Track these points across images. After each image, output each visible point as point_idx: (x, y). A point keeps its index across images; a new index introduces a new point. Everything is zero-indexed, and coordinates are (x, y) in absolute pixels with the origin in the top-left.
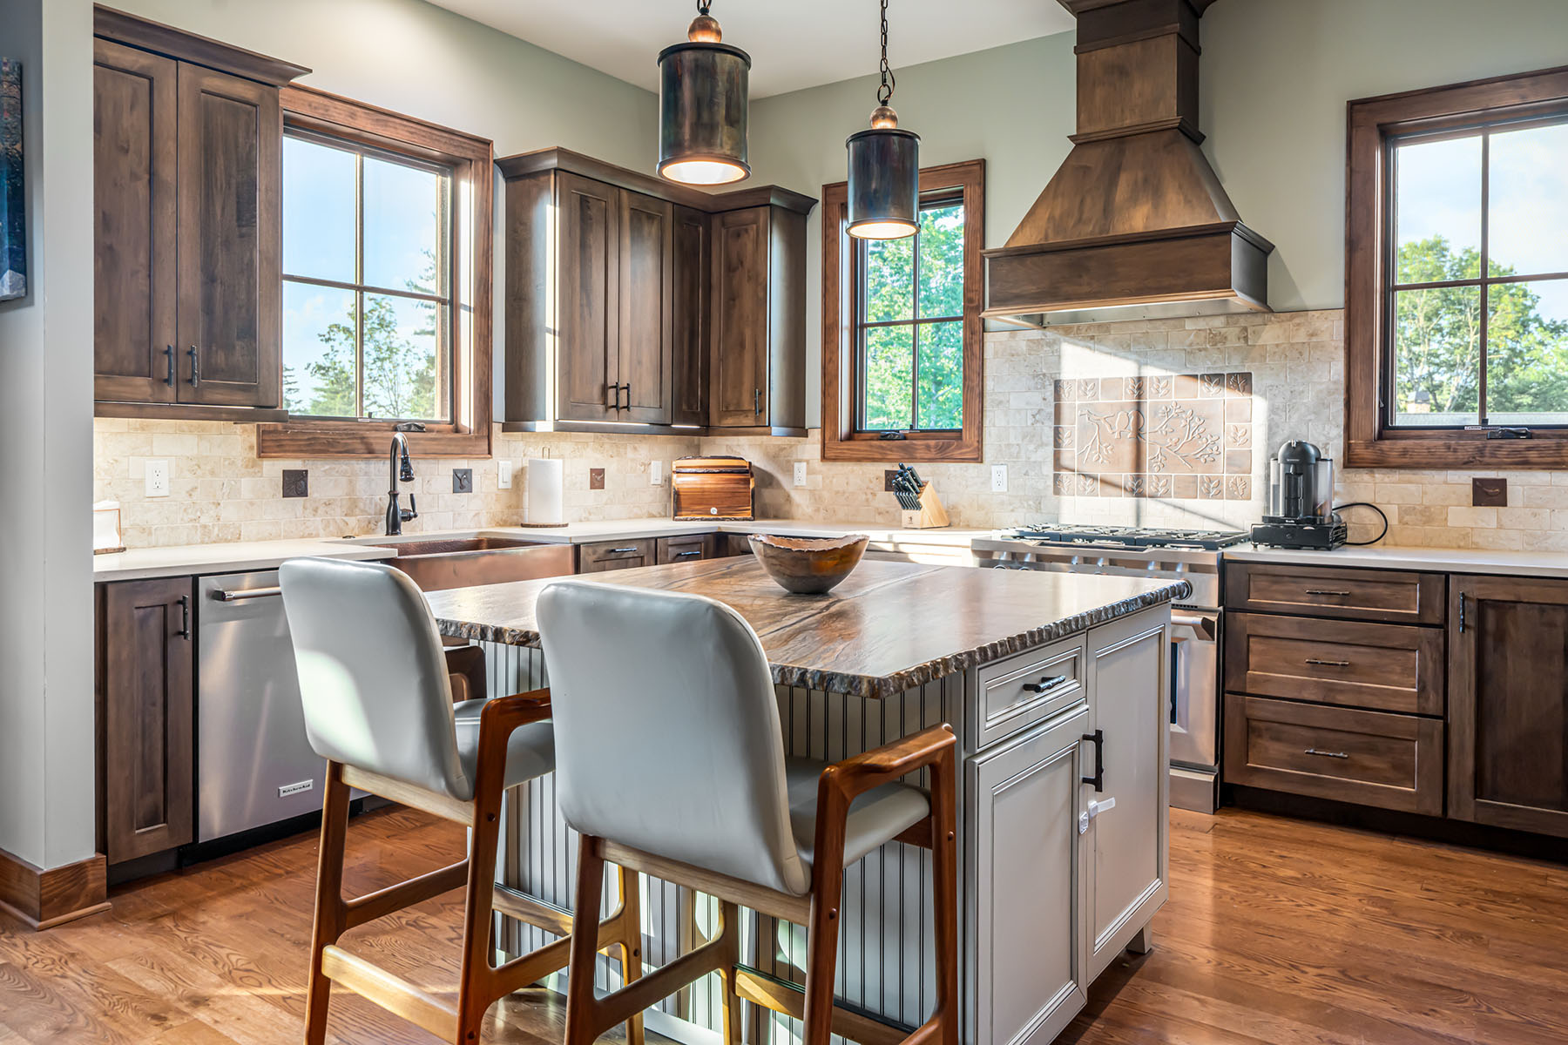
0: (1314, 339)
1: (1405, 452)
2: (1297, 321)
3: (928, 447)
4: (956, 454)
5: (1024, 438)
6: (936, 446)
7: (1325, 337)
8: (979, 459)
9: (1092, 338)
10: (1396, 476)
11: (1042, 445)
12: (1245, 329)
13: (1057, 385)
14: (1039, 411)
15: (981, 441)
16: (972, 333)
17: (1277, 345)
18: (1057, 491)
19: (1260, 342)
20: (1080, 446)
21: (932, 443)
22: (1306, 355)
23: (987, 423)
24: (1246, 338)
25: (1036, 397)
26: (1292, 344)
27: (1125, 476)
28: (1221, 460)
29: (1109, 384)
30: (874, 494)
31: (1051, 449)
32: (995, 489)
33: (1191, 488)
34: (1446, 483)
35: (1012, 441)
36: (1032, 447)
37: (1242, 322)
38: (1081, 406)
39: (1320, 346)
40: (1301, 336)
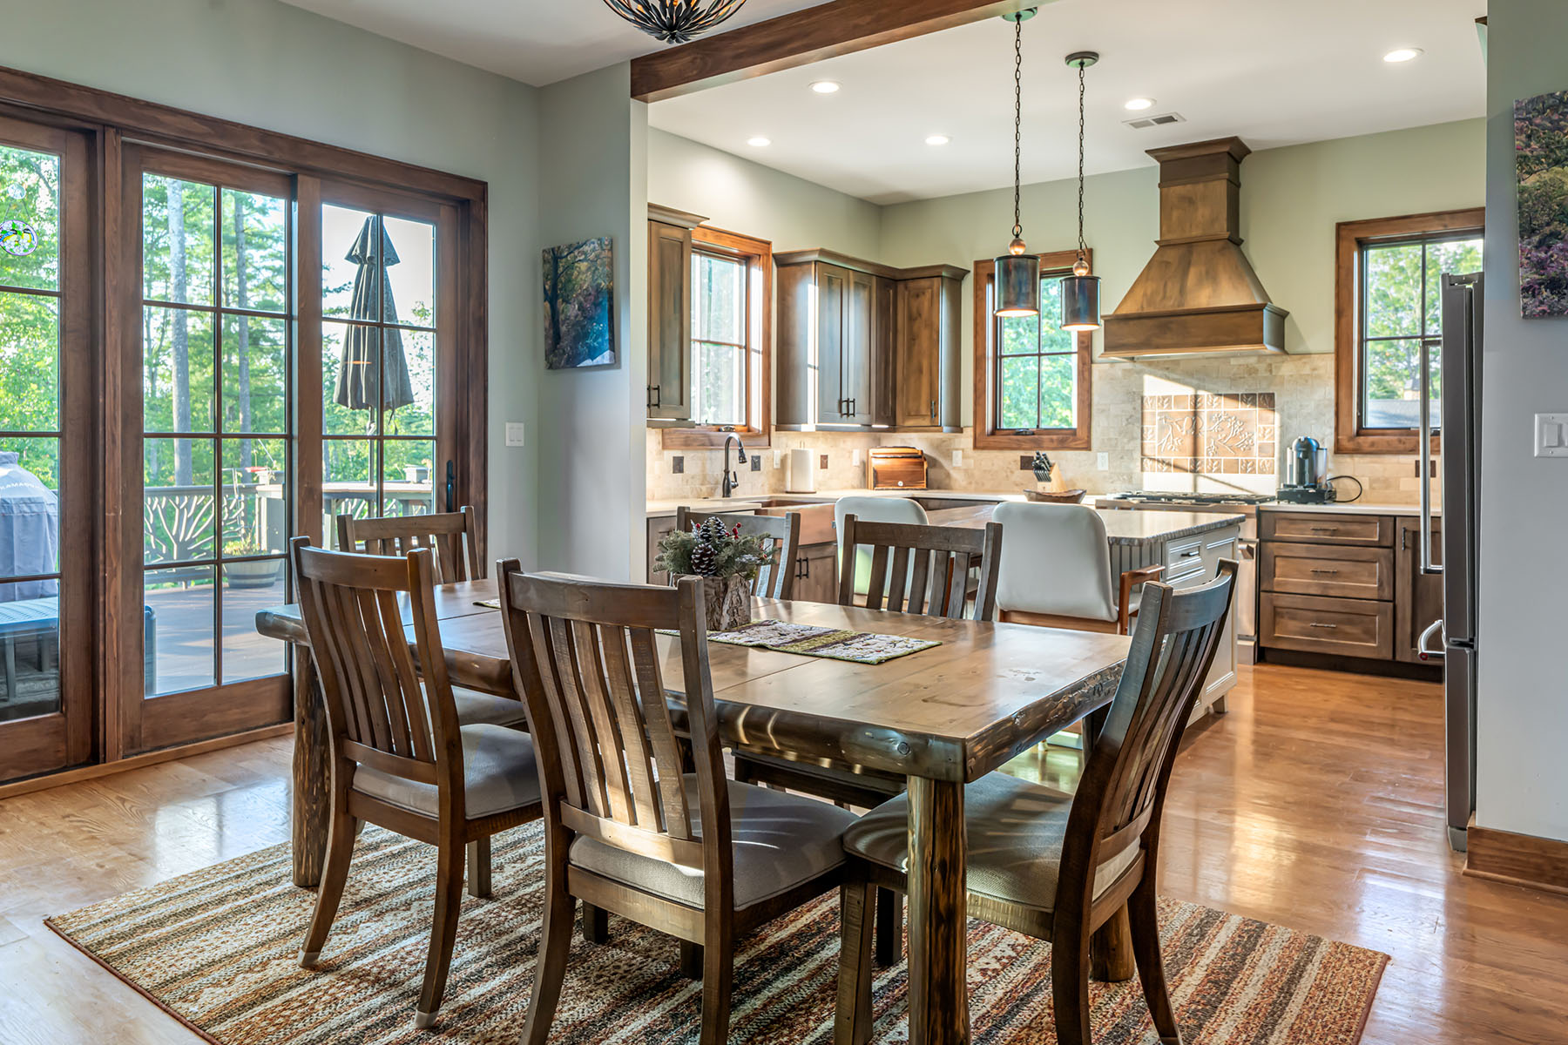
0: (1316, 372)
1: (1373, 444)
2: (1304, 360)
3: (1052, 440)
4: (1073, 445)
5: (1120, 434)
6: (1058, 439)
7: (1321, 371)
8: (1088, 448)
9: (1167, 369)
10: (1368, 459)
11: (1133, 438)
12: (1270, 365)
13: (1142, 398)
14: (1131, 416)
15: (1089, 436)
16: (1084, 364)
17: (1291, 376)
18: (1142, 470)
19: (1280, 374)
20: (1160, 440)
21: (1055, 437)
22: (1310, 382)
23: (1094, 424)
24: (1271, 371)
25: (1128, 407)
26: (1301, 375)
27: (1186, 461)
28: (1256, 449)
29: (1179, 400)
30: (1012, 472)
31: (1139, 441)
32: (1100, 468)
33: (1232, 467)
34: (1399, 463)
35: (1112, 436)
36: (1126, 440)
37: (1268, 361)
38: (1160, 414)
39: (1319, 377)
40: (1307, 370)
